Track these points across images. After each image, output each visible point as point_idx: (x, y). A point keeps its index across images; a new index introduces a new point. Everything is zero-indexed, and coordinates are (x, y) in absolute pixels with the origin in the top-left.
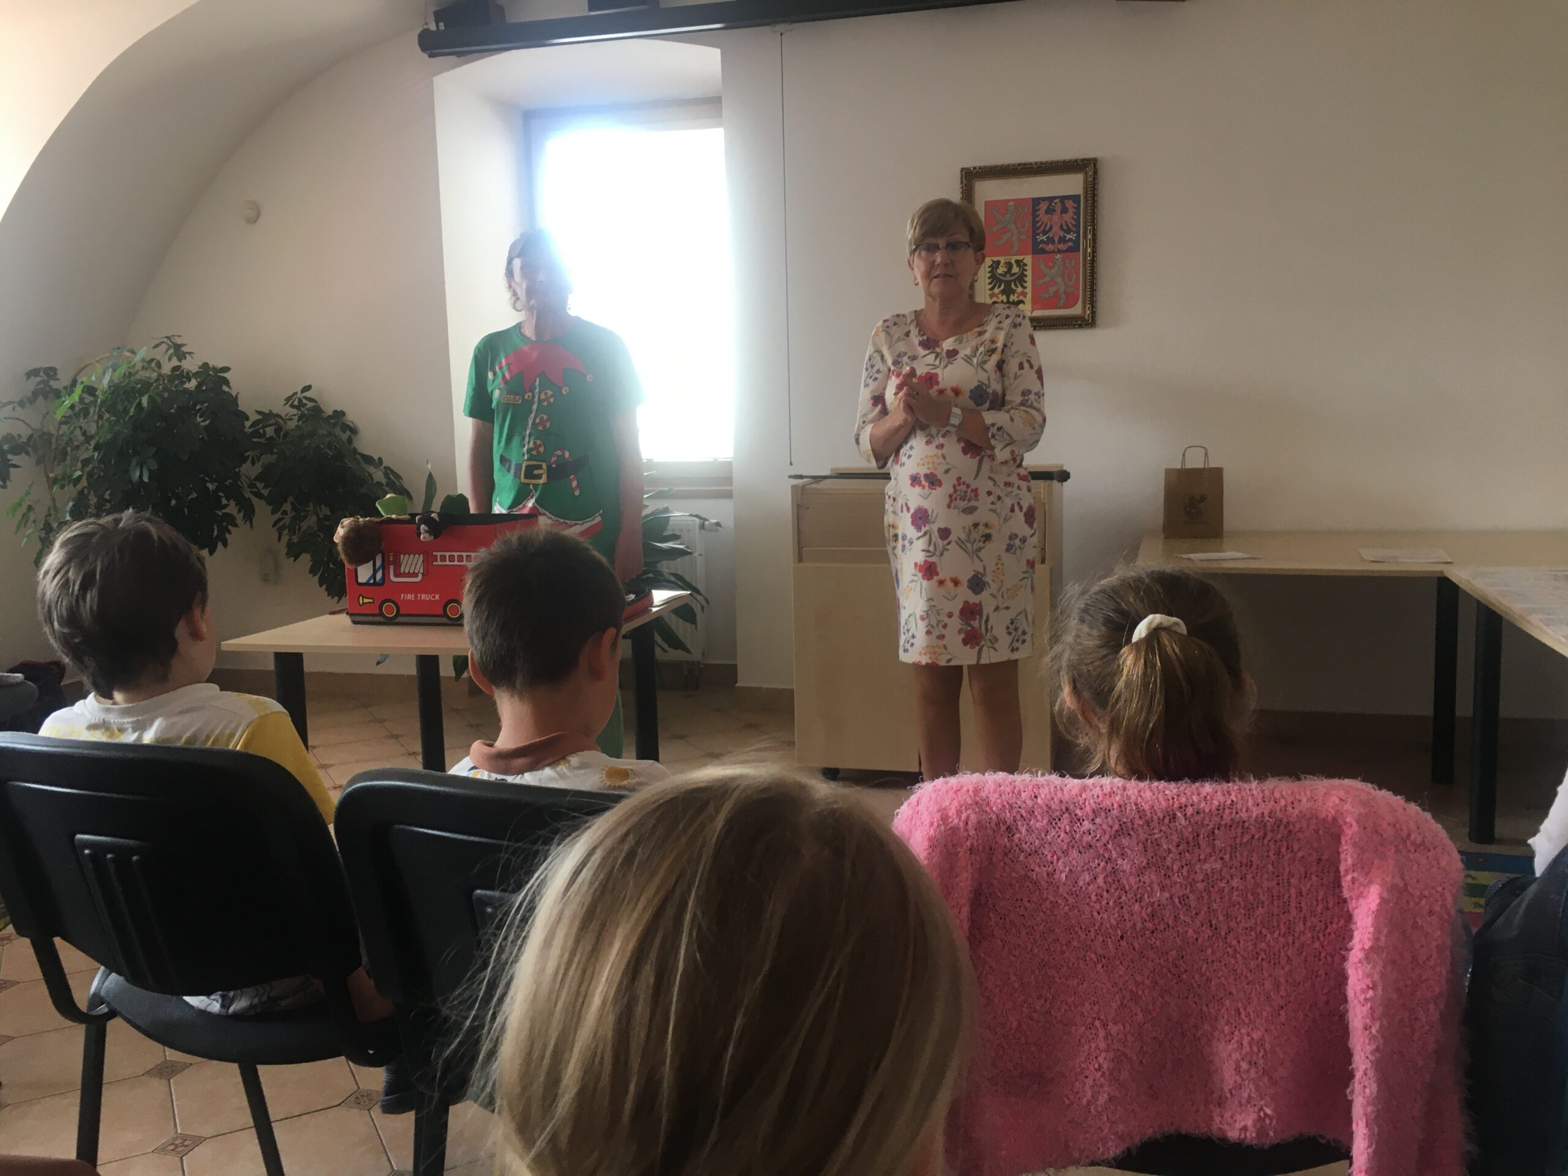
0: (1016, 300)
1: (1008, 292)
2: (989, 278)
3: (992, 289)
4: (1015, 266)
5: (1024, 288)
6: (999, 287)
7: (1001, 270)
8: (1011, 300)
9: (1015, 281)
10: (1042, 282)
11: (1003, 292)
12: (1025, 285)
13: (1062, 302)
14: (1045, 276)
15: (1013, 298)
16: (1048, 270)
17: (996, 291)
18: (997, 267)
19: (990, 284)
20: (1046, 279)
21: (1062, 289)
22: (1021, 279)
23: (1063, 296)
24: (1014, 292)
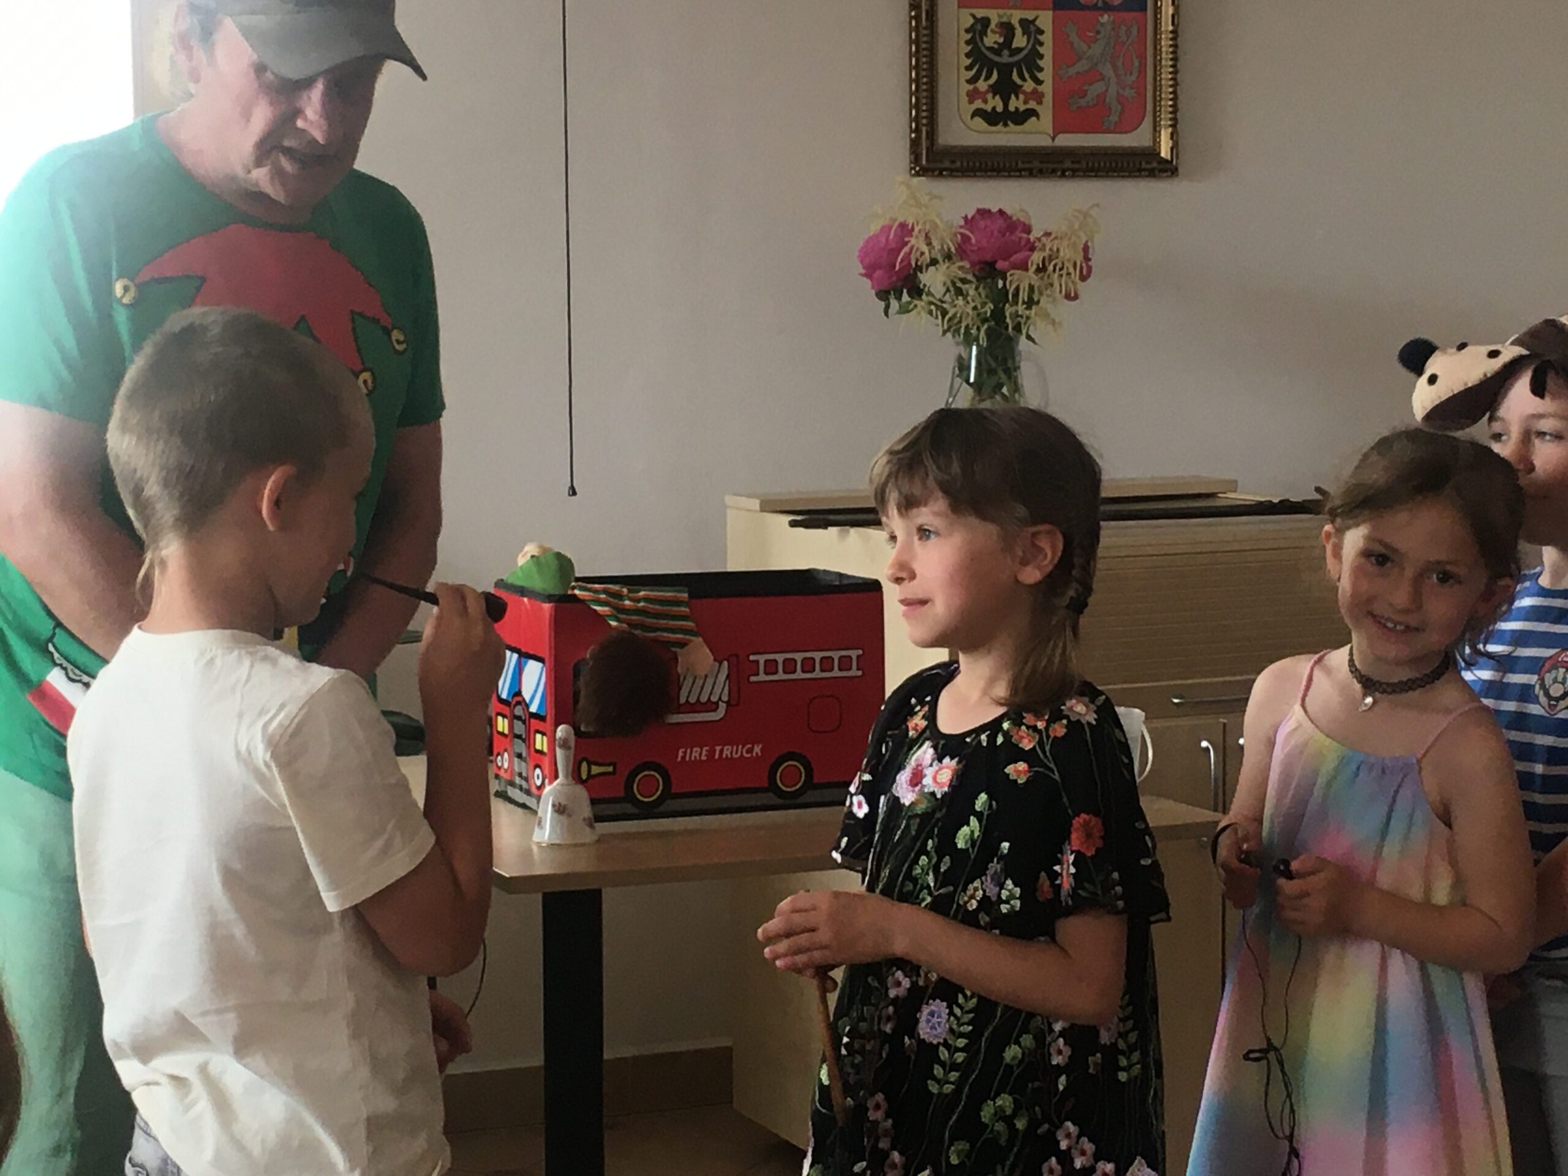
0: (1022, 108)
1: (1005, 88)
2: (968, 55)
3: (971, 81)
4: (1019, 31)
5: (1039, 82)
6: (987, 78)
7: (992, 39)
8: (1012, 108)
9: (1018, 64)
10: (1072, 71)
11: (995, 89)
12: (1040, 76)
13: (1114, 118)
14: (1080, 59)
15: (1015, 104)
16: (1084, 47)
17: (982, 85)
18: (983, 33)
19: (969, 68)
20: (1082, 66)
21: (1113, 90)
22: (1031, 62)
23: (1116, 108)
24: (1016, 90)
